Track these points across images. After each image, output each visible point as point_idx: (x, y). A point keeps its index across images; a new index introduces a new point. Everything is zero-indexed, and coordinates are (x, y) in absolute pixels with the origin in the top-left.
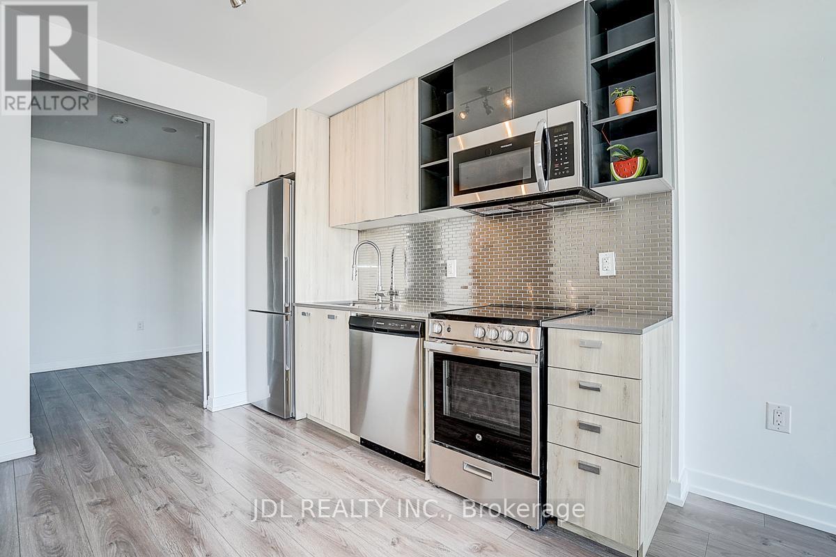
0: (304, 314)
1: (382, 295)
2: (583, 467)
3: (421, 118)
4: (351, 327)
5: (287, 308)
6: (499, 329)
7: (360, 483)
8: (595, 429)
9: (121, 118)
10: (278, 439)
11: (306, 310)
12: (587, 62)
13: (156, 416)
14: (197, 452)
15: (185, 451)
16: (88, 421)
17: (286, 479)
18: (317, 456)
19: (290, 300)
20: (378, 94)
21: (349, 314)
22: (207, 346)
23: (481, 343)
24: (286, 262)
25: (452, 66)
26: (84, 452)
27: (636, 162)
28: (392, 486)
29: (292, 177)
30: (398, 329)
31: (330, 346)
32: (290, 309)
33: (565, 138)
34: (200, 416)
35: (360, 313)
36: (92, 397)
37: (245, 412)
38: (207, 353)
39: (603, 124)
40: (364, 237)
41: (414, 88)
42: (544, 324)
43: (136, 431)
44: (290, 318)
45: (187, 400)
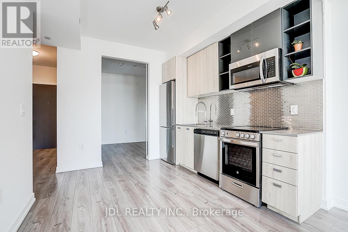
0: (179, 128)
1: (206, 122)
2: (275, 185)
3: (219, 57)
4: (194, 133)
5: (173, 126)
6: (245, 134)
7: (196, 185)
8: (280, 171)
9: (121, 64)
10: (170, 170)
11: (179, 126)
12: (282, 32)
13: (133, 160)
14: (145, 171)
15: (142, 171)
16: (114, 159)
17: (172, 181)
18: (182, 176)
19: (174, 123)
20: (204, 49)
21: (194, 128)
22: (147, 139)
23: (238, 138)
24: (173, 110)
25: (230, 37)
26: (115, 167)
27: (302, 70)
28: (207, 188)
29: (174, 80)
30: (209, 133)
31: (187, 139)
32: (174, 126)
33: (272, 63)
34: (145, 161)
35: (198, 128)
36: (114, 153)
37: (159, 161)
38: (147, 142)
39: (289, 55)
40: (200, 101)
41: (216, 46)
42: (261, 132)
43: (127, 164)
44: (174, 129)
45: (141, 156)
